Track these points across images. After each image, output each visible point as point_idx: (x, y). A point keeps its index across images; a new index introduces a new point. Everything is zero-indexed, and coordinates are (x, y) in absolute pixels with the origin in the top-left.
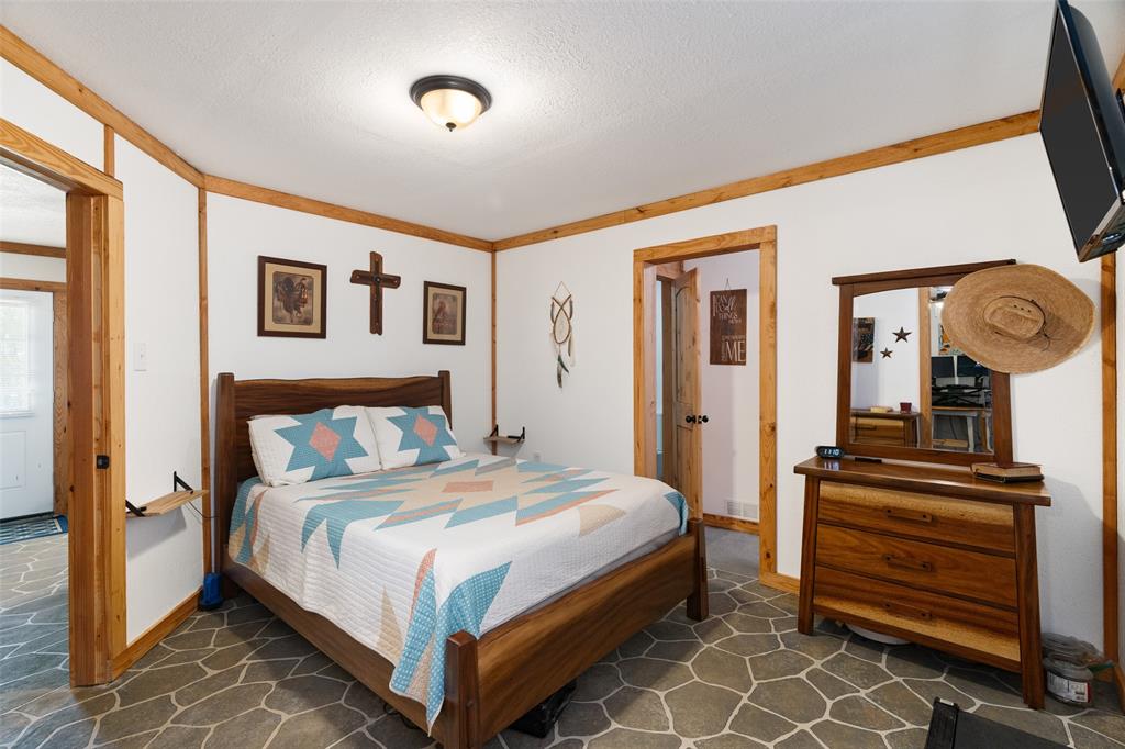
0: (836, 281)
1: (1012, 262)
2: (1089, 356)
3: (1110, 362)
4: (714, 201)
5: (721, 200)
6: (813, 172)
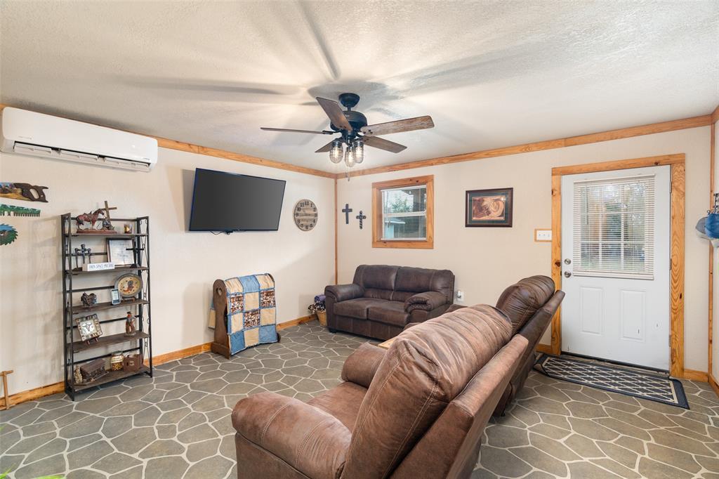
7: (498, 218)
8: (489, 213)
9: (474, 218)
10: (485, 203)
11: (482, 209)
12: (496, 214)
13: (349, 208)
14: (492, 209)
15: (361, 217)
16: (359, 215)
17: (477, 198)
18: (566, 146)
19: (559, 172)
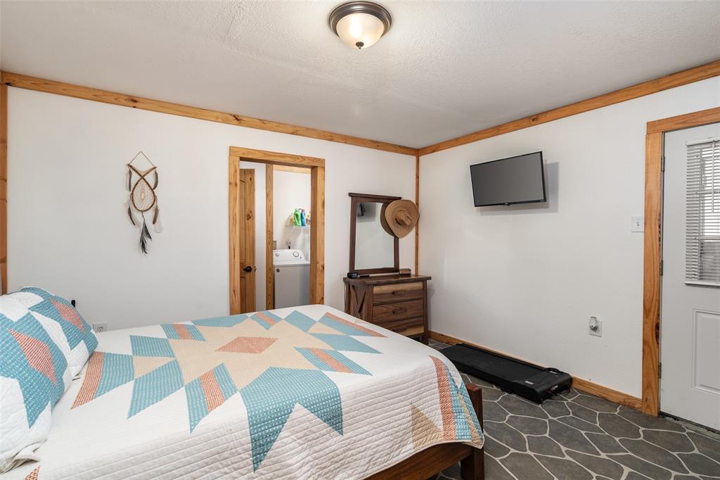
0: (350, 195)
1: (400, 198)
2: (413, 232)
3: (417, 234)
4: (293, 134)
5: (297, 134)
6: (343, 139)
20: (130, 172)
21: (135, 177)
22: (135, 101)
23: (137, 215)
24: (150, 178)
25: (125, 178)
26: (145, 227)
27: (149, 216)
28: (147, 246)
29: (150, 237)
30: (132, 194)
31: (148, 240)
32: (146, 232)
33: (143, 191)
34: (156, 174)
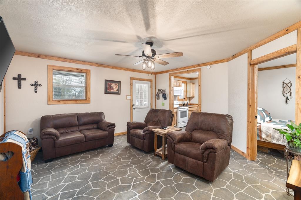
7: (116, 91)
8: (113, 89)
9: (108, 91)
10: (112, 85)
11: (111, 88)
12: (115, 90)
13: (17, 77)
14: (114, 88)
15: (36, 85)
16: (39, 83)
17: (109, 83)
18: (134, 72)
19: (132, 79)
20: (283, 84)
21: (285, 85)
22: (285, 66)
23: (285, 94)
24: (289, 85)
25: (282, 85)
26: (287, 97)
27: (289, 94)
28: (287, 102)
29: (289, 100)
30: (284, 89)
31: (288, 101)
32: (287, 98)
33: (287, 88)
34: (291, 83)
